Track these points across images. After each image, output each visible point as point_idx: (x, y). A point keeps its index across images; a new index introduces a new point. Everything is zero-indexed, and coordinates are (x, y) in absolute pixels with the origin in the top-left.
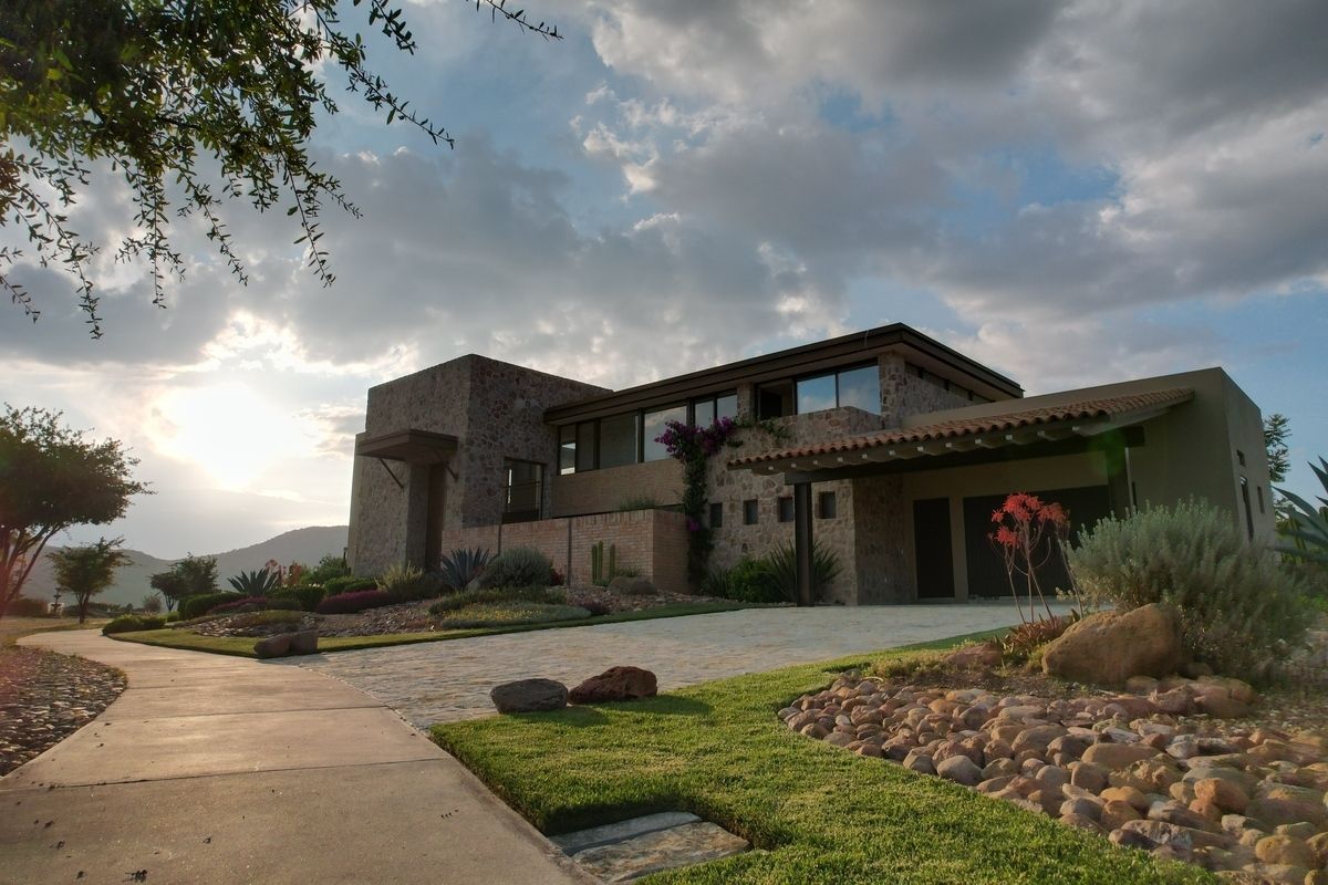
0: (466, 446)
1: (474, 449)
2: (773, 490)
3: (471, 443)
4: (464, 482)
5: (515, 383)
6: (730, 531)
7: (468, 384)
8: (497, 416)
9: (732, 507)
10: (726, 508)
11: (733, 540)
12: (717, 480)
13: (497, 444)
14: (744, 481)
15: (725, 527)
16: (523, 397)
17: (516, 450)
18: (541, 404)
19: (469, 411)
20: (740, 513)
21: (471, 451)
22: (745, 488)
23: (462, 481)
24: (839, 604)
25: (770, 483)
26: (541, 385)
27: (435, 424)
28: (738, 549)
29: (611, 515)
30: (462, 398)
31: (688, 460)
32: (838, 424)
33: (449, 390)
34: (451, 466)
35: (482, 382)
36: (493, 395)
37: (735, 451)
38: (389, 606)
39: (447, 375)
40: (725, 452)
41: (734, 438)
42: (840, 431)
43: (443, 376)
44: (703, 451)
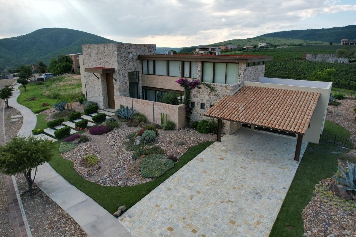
0: (118, 72)
1: (120, 72)
2: (209, 102)
3: (119, 71)
4: (118, 82)
5: (129, 49)
6: (197, 110)
7: (116, 53)
8: (125, 61)
9: (197, 104)
10: (196, 104)
11: (197, 112)
12: (194, 96)
13: (126, 69)
14: (201, 98)
15: (195, 109)
16: (131, 53)
17: (131, 69)
18: (137, 54)
19: (117, 61)
20: (200, 106)
21: (120, 73)
22: (201, 100)
23: (118, 81)
24: (225, 134)
25: (208, 101)
26: (136, 48)
27: (107, 62)
28: (199, 115)
29: (165, 105)
30: (115, 57)
31: (186, 89)
32: (229, 90)
33: (110, 53)
34: (114, 77)
35: (120, 51)
36: (124, 55)
37: (199, 90)
38: (110, 132)
39: (109, 48)
40: (196, 89)
41: (199, 86)
42: (229, 92)
43: (107, 48)
44: (190, 87)
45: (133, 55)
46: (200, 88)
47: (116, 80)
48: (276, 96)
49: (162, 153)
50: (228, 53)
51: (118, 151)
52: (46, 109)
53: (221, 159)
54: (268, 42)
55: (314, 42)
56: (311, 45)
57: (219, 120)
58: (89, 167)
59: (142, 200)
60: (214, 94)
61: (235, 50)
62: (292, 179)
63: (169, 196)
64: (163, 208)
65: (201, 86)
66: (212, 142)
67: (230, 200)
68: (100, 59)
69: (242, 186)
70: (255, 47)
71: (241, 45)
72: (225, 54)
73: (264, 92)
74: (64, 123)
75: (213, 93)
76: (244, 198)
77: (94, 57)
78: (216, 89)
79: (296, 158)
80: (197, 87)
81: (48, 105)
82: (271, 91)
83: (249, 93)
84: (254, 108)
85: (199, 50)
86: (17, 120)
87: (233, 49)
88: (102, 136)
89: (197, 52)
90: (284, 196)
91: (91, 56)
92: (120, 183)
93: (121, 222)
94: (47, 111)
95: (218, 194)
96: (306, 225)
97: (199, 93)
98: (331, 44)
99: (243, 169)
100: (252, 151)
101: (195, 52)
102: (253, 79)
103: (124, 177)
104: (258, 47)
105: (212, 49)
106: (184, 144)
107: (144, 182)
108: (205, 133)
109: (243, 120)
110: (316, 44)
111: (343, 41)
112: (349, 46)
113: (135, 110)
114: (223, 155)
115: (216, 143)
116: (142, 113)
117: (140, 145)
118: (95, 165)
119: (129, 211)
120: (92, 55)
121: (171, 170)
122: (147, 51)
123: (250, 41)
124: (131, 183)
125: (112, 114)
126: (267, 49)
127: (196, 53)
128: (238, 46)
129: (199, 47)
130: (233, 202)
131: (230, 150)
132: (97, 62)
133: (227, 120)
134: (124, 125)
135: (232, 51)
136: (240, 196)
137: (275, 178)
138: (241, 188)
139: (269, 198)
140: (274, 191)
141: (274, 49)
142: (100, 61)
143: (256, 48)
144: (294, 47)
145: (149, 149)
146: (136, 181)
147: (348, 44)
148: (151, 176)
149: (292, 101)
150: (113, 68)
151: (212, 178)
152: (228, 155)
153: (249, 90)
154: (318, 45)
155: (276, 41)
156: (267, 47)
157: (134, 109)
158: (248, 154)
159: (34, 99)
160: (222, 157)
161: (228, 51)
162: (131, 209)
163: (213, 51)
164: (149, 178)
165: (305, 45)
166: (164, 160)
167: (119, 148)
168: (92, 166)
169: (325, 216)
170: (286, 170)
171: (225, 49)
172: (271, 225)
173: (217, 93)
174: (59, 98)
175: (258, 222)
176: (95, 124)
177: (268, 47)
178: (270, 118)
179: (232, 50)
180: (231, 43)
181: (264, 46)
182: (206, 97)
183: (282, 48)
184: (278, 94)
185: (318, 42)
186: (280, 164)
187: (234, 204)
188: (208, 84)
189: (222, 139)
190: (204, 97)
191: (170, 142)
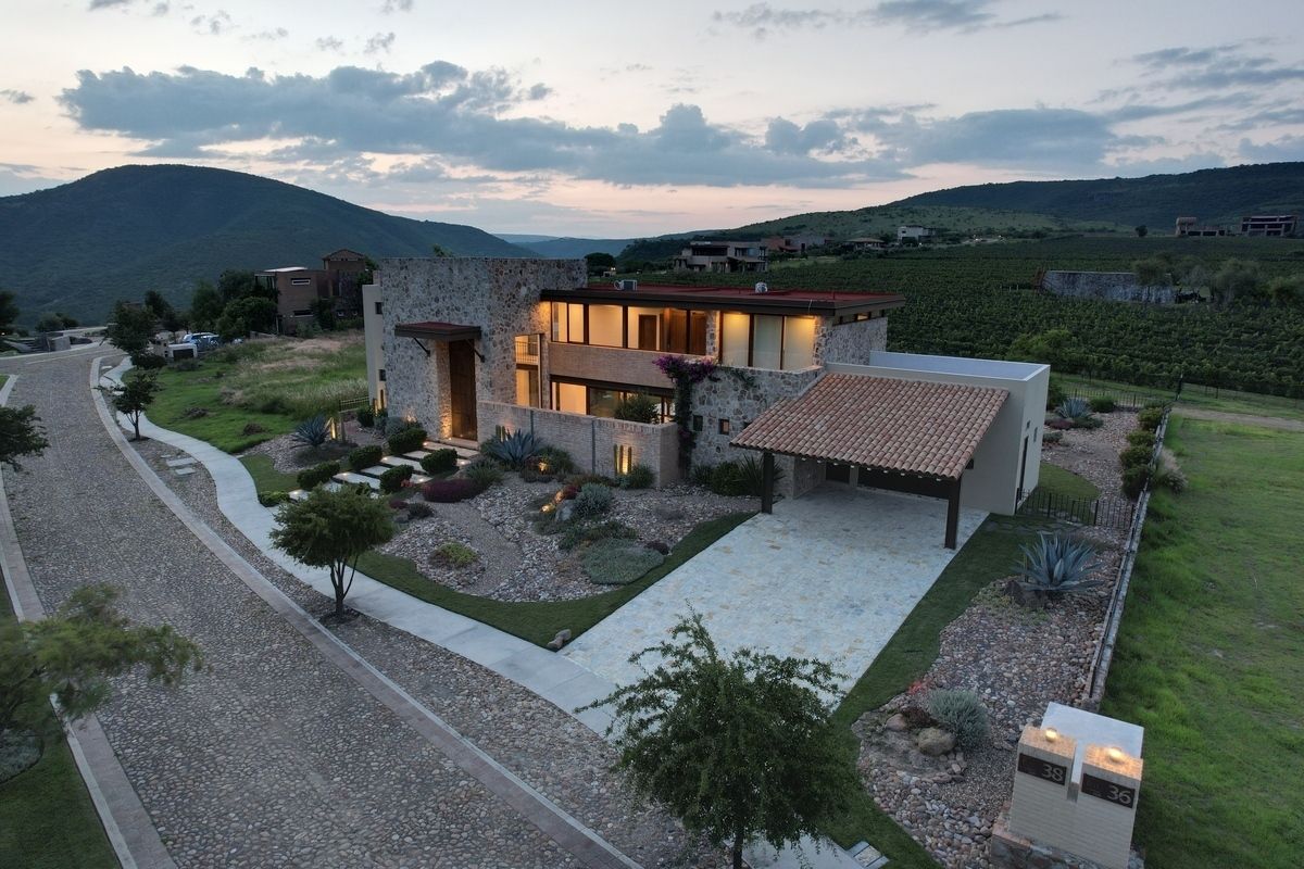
0: (489, 336)
1: (495, 337)
2: (741, 416)
3: (493, 333)
4: (489, 365)
5: (519, 274)
6: (708, 437)
7: (486, 285)
8: (509, 306)
9: (710, 421)
10: (705, 420)
11: (709, 443)
12: (700, 400)
13: (510, 328)
14: (720, 406)
15: (704, 433)
16: (525, 285)
17: (524, 328)
18: (538, 286)
19: (489, 308)
20: (717, 426)
21: (494, 339)
22: (720, 410)
23: (487, 363)
24: (781, 496)
25: (738, 412)
26: (537, 271)
27: (458, 309)
28: (712, 449)
29: (627, 425)
30: (483, 296)
31: (679, 384)
32: (789, 384)
33: (469, 285)
34: (476, 348)
35: (497, 282)
36: (506, 290)
37: (714, 384)
38: (482, 495)
39: (465, 272)
40: (706, 382)
41: (714, 375)
42: (790, 389)
43: (460, 271)
44: (690, 378)
45: (529, 289)
46: (716, 380)
47: (483, 359)
48: (905, 398)
49: (631, 535)
50: (794, 264)
51: (517, 535)
52: (259, 442)
53: (773, 547)
54: (933, 223)
55: (1088, 225)
56: (1079, 236)
57: (768, 455)
58: (458, 568)
59: (602, 622)
60: (752, 395)
61: (816, 251)
62: (933, 581)
63: (661, 615)
64: (651, 633)
65: (720, 375)
66: (750, 515)
67: (795, 617)
68: (437, 300)
69: (821, 594)
70: (887, 239)
71: (838, 232)
72: (784, 265)
73: (877, 389)
74: (338, 476)
75: (750, 392)
76: (824, 614)
77: (416, 291)
78: (756, 383)
79: (950, 542)
80: (710, 377)
81: (260, 431)
82: (894, 386)
83: (841, 391)
84: (849, 427)
85: (694, 254)
86: (190, 470)
87: (809, 248)
88: (461, 505)
89: (685, 260)
90: (909, 609)
91: (407, 290)
92: (544, 596)
93: (566, 658)
94: (265, 446)
95: (767, 609)
96: (944, 647)
97: (715, 392)
98: (1142, 232)
99: (825, 566)
100: (848, 530)
101: (680, 261)
102: (853, 356)
103: (551, 585)
104: (895, 240)
105: (736, 249)
106: (681, 517)
107: (599, 593)
108: (730, 495)
109: (824, 454)
110: (1092, 231)
111: (1182, 224)
112: (1198, 242)
113: (539, 440)
114: (778, 539)
115: (760, 517)
116: (560, 446)
117: (572, 521)
118: (470, 563)
119: (578, 640)
120: (411, 287)
121: (657, 570)
122: (564, 277)
123: (868, 217)
124: (567, 596)
125: (469, 453)
126: (925, 249)
127: (683, 263)
128: (828, 239)
129: (693, 243)
130: (800, 621)
131: (794, 530)
132: (427, 309)
133: (786, 453)
134: (514, 479)
135: (806, 256)
136: (815, 611)
137: (896, 579)
138: (819, 597)
139: (876, 613)
140: (891, 602)
141: (948, 250)
142: (434, 305)
143: (891, 244)
144: (1021, 240)
145: (599, 528)
146: (578, 590)
147: (1198, 234)
148: (612, 580)
149: (939, 410)
150: (475, 325)
151: (754, 582)
152: (791, 540)
153: (840, 385)
154: (1099, 235)
155: (959, 220)
156: (927, 239)
157: (536, 437)
158: (837, 536)
159: (203, 415)
160: (774, 544)
161: (791, 254)
162: (583, 636)
163: (740, 258)
164: (609, 584)
165: (1056, 235)
166: (638, 550)
167: (519, 528)
168: (464, 565)
169: (985, 635)
170: (922, 565)
171: (782, 249)
172: (875, 653)
173: (761, 391)
174: (282, 410)
175: (850, 648)
176: (429, 479)
177: (930, 242)
178: (885, 449)
179: (806, 251)
180: (804, 226)
181: (916, 236)
182: (732, 403)
183: (978, 244)
184: (910, 393)
185: (1099, 225)
186: (911, 555)
187: (802, 624)
188: (737, 370)
189: (775, 508)
190: (728, 403)
191: (648, 514)
